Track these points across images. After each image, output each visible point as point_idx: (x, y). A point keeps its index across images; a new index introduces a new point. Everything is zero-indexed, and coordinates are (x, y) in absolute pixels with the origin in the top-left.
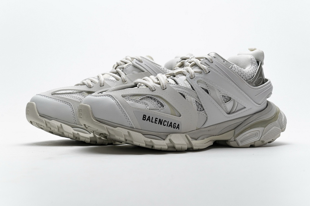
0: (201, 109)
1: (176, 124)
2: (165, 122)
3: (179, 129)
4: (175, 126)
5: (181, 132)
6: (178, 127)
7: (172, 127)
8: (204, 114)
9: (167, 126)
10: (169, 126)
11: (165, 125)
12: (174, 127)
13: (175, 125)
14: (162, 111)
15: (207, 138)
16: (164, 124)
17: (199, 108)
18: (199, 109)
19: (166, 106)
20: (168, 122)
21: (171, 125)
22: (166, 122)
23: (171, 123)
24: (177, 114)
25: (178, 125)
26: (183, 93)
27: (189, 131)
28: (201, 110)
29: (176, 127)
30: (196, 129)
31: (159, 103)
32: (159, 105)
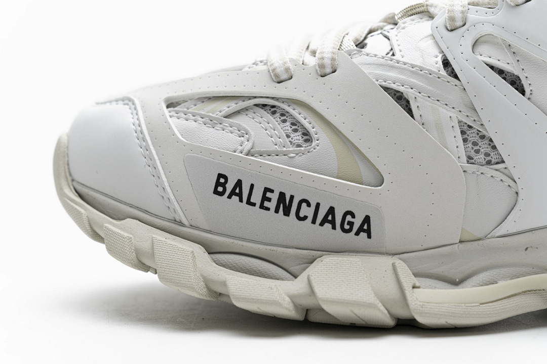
0: (487, 155)
1: (353, 216)
2: (304, 205)
3: (369, 237)
4: (351, 224)
5: (384, 250)
6: (366, 227)
7: (334, 228)
8: (504, 178)
9: (314, 222)
10: (322, 224)
11: (305, 218)
12: (347, 227)
13: (349, 218)
14: (298, 159)
15: (511, 279)
16: (302, 215)
17: (477, 152)
18: (480, 157)
19: (322, 138)
20: (318, 205)
21: (330, 218)
22: (309, 205)
23: (331, 211)
24: (366, 174)
25: (367, 220)
26: (401, 89)
27: (425, 247)
28: (489, 163)
29: (356, 228)
30: (458, 242)
31: (295, 131)
32: (297, 137)
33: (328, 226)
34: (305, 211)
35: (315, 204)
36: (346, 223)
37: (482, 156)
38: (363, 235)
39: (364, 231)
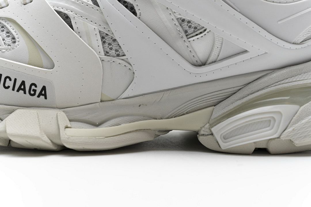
0: (116, 51)
1: (36, 86)
2: (8, 80)
3: (46, 98)
4: (35, 91)
5: (55, 106)
6: (43, 92)
7: (25, 93)
8: (127, 64)
9: (13, 89)
10: (18, 91)
11: (8, 87)
12: (32, 92)
13: (33, 87)
14: (7, 53)
15: (130, 123)
16: (6, 85)
17: (111, 49)
18: (113, 52)
19: (21, 41)
20: (15, 80)
21: (22, 87)
22: (10, 80)
23: (23, 83)
24: (45, 62)
25: (44, 88)
26: (66, 12)
27: (80, 104)
28: (118, 55)
29: (38, 93)
30: (100, 101)
31: (8, 36)
32: (9, 40)
33: (21, 92)
34: (9, 83)
35: (14, 79)
36: (32, 90)
37: (114, 52)
38: (42, 97)
39: (43, 95)
